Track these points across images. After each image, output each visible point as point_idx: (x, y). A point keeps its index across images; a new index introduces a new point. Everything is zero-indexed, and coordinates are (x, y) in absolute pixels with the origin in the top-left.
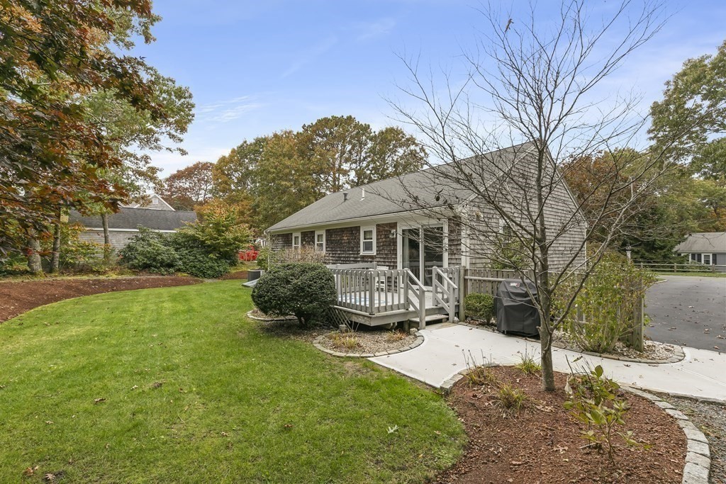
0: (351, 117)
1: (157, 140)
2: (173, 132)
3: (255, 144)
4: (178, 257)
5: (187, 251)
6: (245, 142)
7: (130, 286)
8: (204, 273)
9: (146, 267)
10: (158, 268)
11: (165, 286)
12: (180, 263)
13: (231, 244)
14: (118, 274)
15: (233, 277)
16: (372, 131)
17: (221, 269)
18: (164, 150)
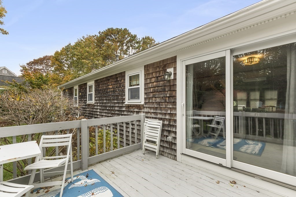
0: (126, 29)
3: (75, 45)
16: (138, 38)
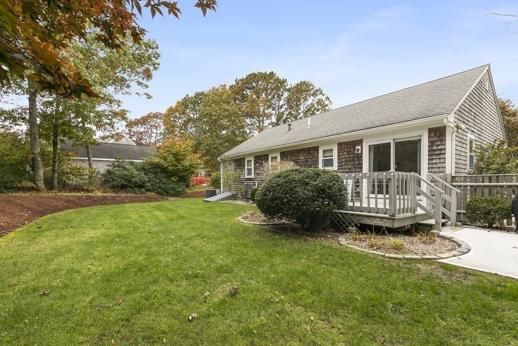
0: (273, 72)
1: (128, 86)
2: (140, 80)
3: (195, 97)
4: (147, 180)
5: (153, 176)
6: (188, 95)
7: (114, 201)
8: (167, 193)
9: (123, 187)
10: (132, 188)
11: (140, 201)
12: (149, 184)
13: (187, 170)
14: (103, 192)
15: (190, 196)
16: (289, 84)
17: (180, 190)
18: (134, 95)
